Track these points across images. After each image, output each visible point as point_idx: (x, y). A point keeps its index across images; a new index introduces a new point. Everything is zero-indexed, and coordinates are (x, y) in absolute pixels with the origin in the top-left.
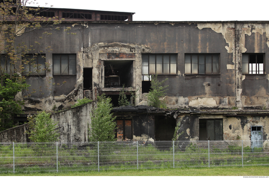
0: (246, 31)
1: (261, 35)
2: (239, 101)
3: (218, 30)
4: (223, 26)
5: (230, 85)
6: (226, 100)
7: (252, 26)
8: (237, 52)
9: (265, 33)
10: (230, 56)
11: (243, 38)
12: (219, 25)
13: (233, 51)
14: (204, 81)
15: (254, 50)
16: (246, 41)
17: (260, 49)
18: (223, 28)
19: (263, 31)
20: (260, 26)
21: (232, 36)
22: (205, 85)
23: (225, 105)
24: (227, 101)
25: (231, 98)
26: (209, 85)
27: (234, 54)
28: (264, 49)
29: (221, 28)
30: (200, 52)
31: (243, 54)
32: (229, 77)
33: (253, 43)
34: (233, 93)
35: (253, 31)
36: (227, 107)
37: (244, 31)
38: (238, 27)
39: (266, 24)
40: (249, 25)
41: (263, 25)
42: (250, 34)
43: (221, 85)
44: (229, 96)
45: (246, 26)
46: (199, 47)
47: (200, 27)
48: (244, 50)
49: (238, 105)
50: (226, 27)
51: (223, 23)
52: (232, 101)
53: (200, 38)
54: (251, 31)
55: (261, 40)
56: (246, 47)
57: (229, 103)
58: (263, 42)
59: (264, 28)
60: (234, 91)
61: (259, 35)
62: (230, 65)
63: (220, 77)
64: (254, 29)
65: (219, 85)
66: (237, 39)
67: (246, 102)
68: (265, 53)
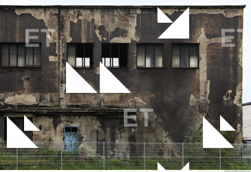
0: (71, 18)
1: (88, 23)
2: (62, 99)
3: (39, 16)
4: (45, 11)
5: (52, 79)
6: (48, 96)
7: (79, 12)
8: (61, 41)
9: (93, 20)
10: (53, 46)
11: (68, 25)
12: (40, 11)
13: (56, 41)
14: (23, 75)
15: (80, 39)
16: (71, 29)
17: (88, 38)
18: (45, 14)
19: (91, 18)
20: (88, 12)
21: (55, 23)
22: (23, 79)
23: (46, 103)
24: (49, 98)
25: (53, 94)
26: (28, 79)
27: (57, 44)
28: (92, 38)
29: (43, 14)
30: (18, 41)
31: (68, 43)
32: (52, 70)
33: (80, 32)
34: (56, 88)
35: (80, 18)
36: (49, 105)
37: (69, 17)
38: (63, 13)
39: (95, 10)
40: (76, 10)
41: (91, 11)
42: (76, 21)
43: (42, 79)
44: (52, 92)
45: (71, 12)
46: (17, 36)
47: (18, 13)
48: (69, 40)
49: (61, 103)
50: (48, 12)
51: (45, 8)
52: (55, 99)
53: (18, 25)
54: (77, 18)
55: (89, 28)
56: (71, 36)
57: (51, 100)
58: (91, 30)
59: (93, 14)
60: (57, 87)
61: (86, 23)
62: (53, 57)
63: (40, 71)
64: (81, 15)
65: (40, 80)
66: (61, 28)
67: (70, 100)
68: (93, 44)
